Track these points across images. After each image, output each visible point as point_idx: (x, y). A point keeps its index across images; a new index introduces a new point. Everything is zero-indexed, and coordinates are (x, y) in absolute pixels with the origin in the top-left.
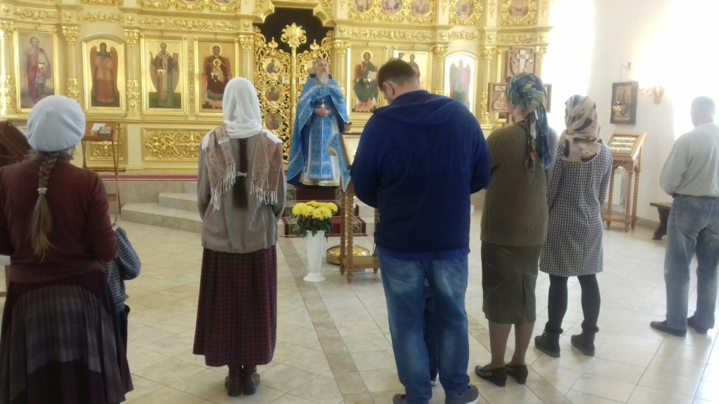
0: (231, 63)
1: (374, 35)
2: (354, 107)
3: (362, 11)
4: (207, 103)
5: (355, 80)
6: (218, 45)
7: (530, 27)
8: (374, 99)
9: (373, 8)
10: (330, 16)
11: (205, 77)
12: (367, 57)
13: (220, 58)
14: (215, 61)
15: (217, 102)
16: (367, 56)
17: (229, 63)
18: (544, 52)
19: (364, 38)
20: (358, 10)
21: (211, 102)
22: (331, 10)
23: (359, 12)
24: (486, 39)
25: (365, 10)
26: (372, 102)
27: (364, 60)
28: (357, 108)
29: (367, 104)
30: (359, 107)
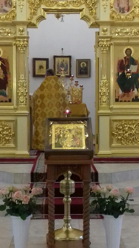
0: (10, 63)
1: (135, 33)
2: (117, 98)
3: (123, 12)
5: (118, 73)
8: (136, 89)
9: (133, 9)
10: (95, 18)
12: (129, 53)
16: (129, 51)
17: (8, 63)
19: (126, 36)
20: (120, 12)
22: (95, 14)
23: (120, 13)
25: (126, 11)
26: (134, 93)
27: (126, 56)
28: (119, 97)
29: (129, 95)
30: (122, 97)
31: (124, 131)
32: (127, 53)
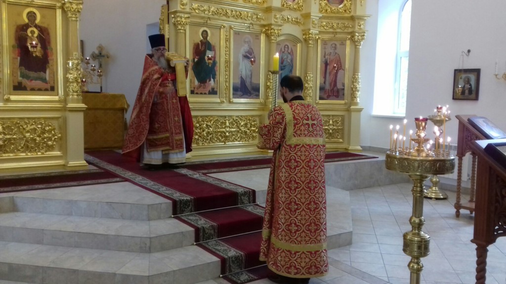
1: (213, 12)
2: (193, 89)
4: (20, 83)
5: (194, 59)
6: (34, 10)
7: (346, 15)
8: (212, 80)
11: (17, 51)
12: (205, 35)
13: (36, 26)
14: (29, 30)
15: (33, 81)
16: (205, 33)
17: (48, 34)
18: (363, 39)
19: (203, 15)
21: (25, 82)
24: (311, 24)
26: (211, 84)
27: (202, 38)
28: (195, 89)
29: (205, 86)
30: (197, 89)
31: (200, 129)
32: (203, 35)
